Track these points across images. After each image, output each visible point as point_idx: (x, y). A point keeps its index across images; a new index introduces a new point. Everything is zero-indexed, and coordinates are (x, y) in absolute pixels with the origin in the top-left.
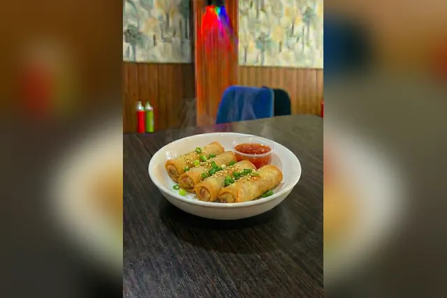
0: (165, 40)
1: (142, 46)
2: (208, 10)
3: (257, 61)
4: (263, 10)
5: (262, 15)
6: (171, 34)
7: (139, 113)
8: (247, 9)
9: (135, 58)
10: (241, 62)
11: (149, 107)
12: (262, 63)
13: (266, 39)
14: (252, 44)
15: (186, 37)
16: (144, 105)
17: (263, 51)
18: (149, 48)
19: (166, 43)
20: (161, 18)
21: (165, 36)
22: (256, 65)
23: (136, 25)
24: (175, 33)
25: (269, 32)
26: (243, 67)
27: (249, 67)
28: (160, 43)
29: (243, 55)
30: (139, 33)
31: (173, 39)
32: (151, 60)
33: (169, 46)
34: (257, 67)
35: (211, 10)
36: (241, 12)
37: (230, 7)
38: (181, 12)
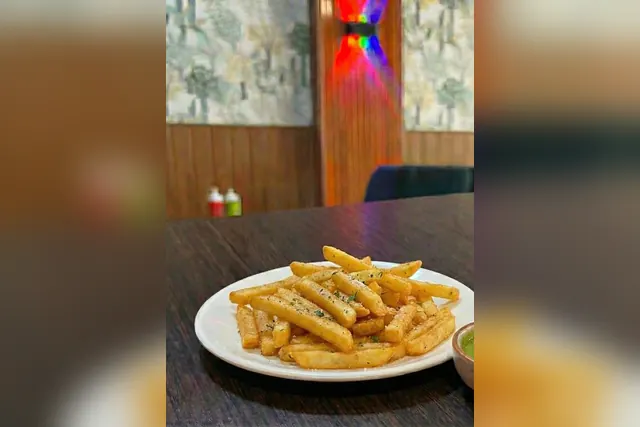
0: (262, 89)
1: (220, 99)
2: (345, 43)
3: (440, 123)
4: (451, 42)
5: (449, 50)
6: (274, 80)
7: (213, 206)
8: (421, 42)
9: (205, 117)
10: (409, 125)
11: (233, 197)
12: (449, 126)
13: (456, 88)
14: (430, 97)
15: (304, 84)
16: (223, 192)
17: (450, 107)
18: (233, 102)
19: (265, 95)
20: (255, 55)
21: (263, 82)
22: (437, 129)
23: (208, 66)
24: (282, 79)
25: (462, 76)
26: (412, 132)
27: (423, 133)
28: (253, 94)
29: (413, 112)
30: (215, 80)
31: (279, 88)
32: (238, 120)
33: (271, 99)
34: (439, 134)
35: (351, 41)
36: (410, 46)
37: (388, 37)
38: (293, 45)
